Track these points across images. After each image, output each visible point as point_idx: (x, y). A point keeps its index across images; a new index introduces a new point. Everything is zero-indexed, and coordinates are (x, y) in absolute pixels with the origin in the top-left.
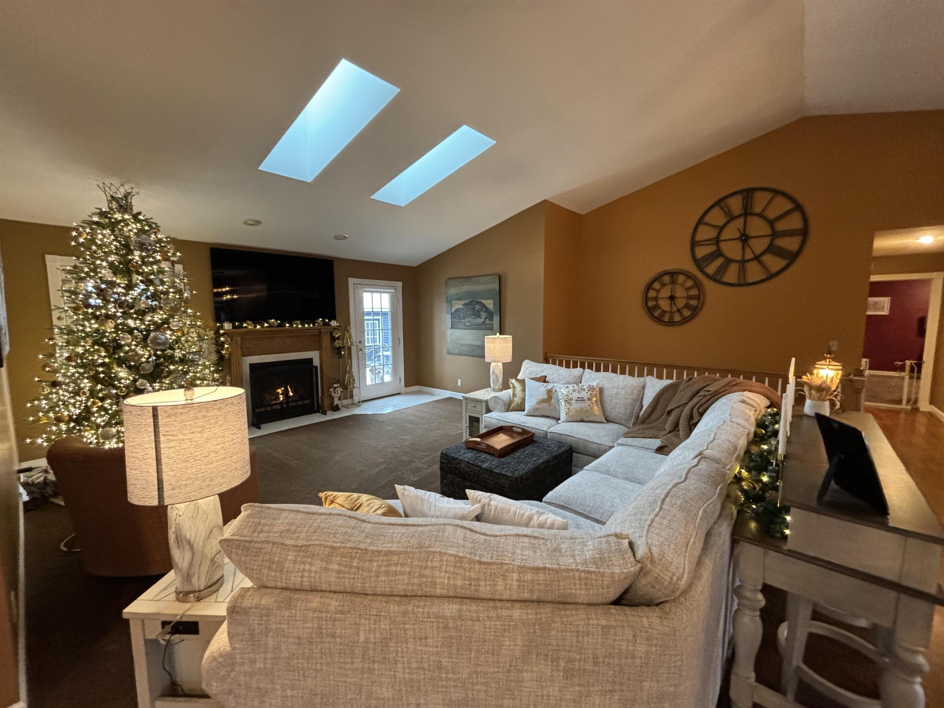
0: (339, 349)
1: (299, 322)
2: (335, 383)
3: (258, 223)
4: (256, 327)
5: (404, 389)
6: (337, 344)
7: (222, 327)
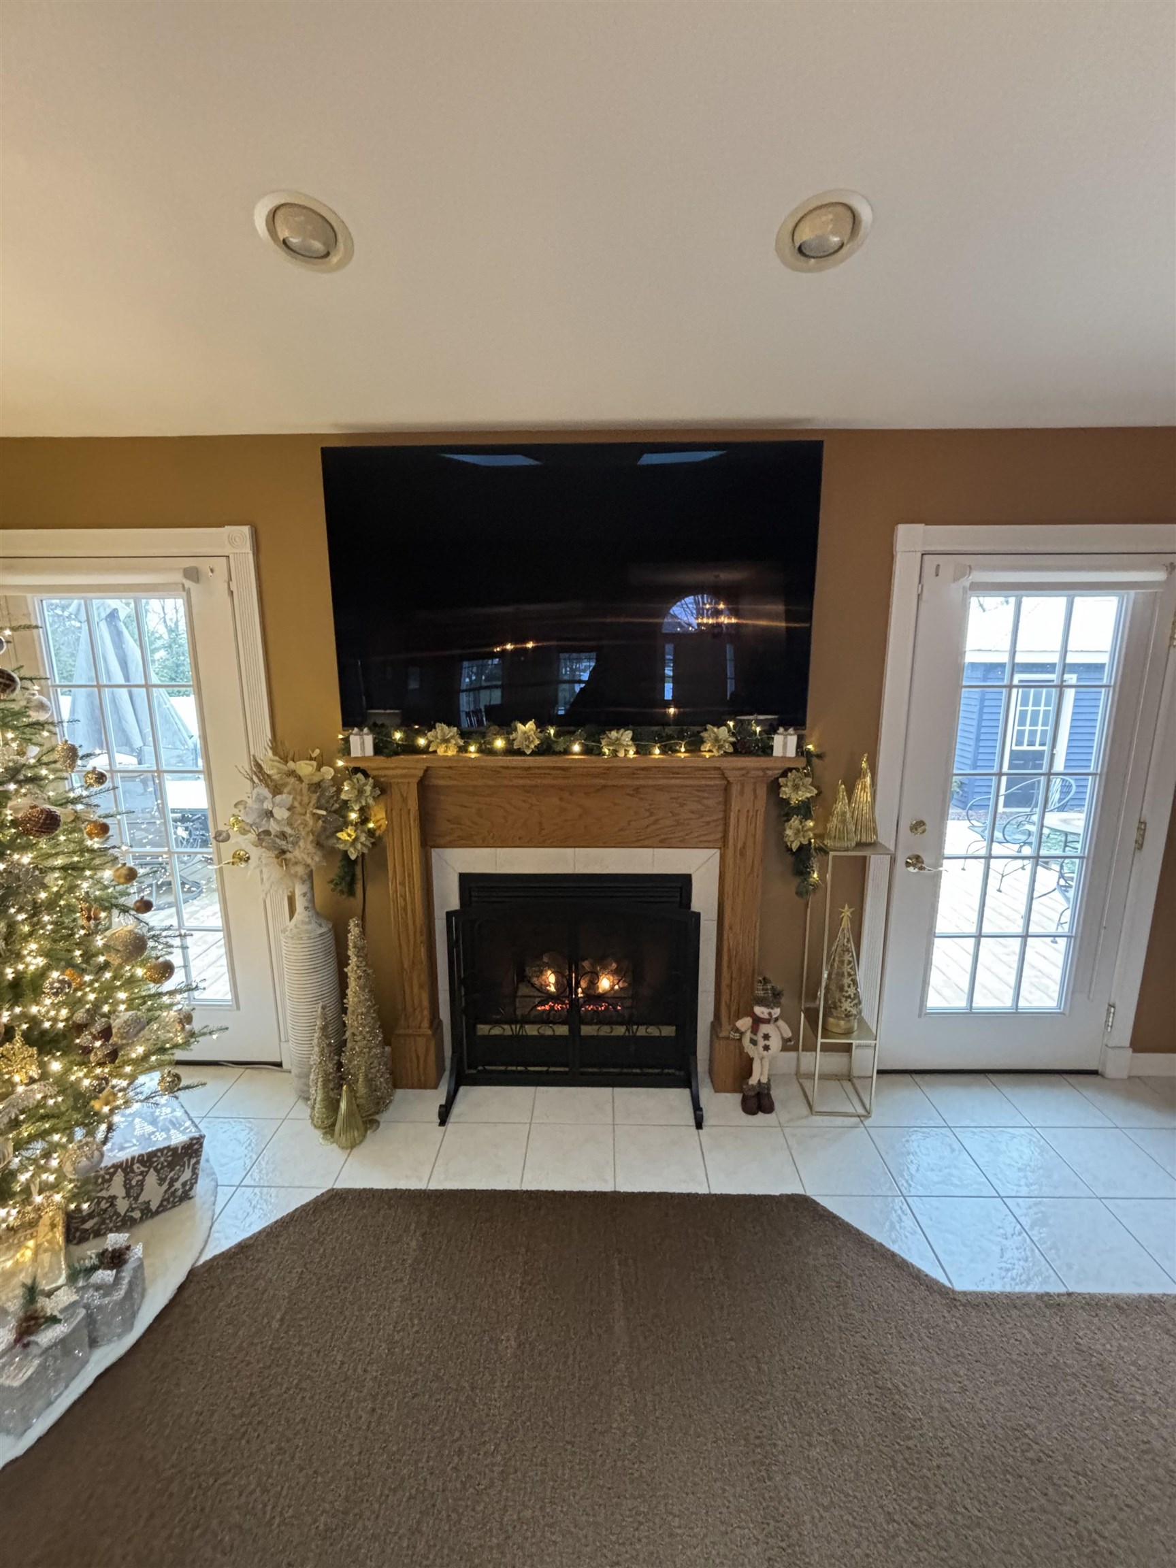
0: (801, 859)
1: (627, 736)
2: (761, 1002)
4: (463, 749)
5: (1121, 1062)
6: (796, 832)
7: (346, 750)
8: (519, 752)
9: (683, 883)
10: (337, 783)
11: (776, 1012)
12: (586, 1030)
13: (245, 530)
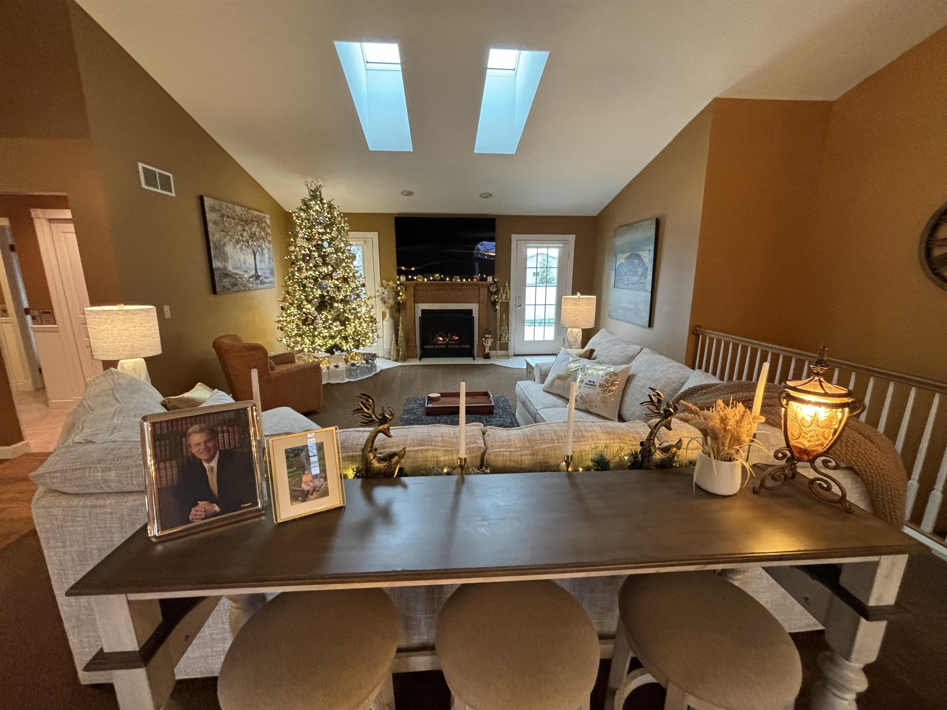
0: (494, 303)
1: (458, 277)
2: (487, 334)
3: (410, 193)
4: (424, 279)
6: (493, 298)
7: (399, 279)
8: (436, 280)
9: (470, 312)
10: (397, 287)
11: (490, 336)
12: (450, 346)
13: (377, 233)
